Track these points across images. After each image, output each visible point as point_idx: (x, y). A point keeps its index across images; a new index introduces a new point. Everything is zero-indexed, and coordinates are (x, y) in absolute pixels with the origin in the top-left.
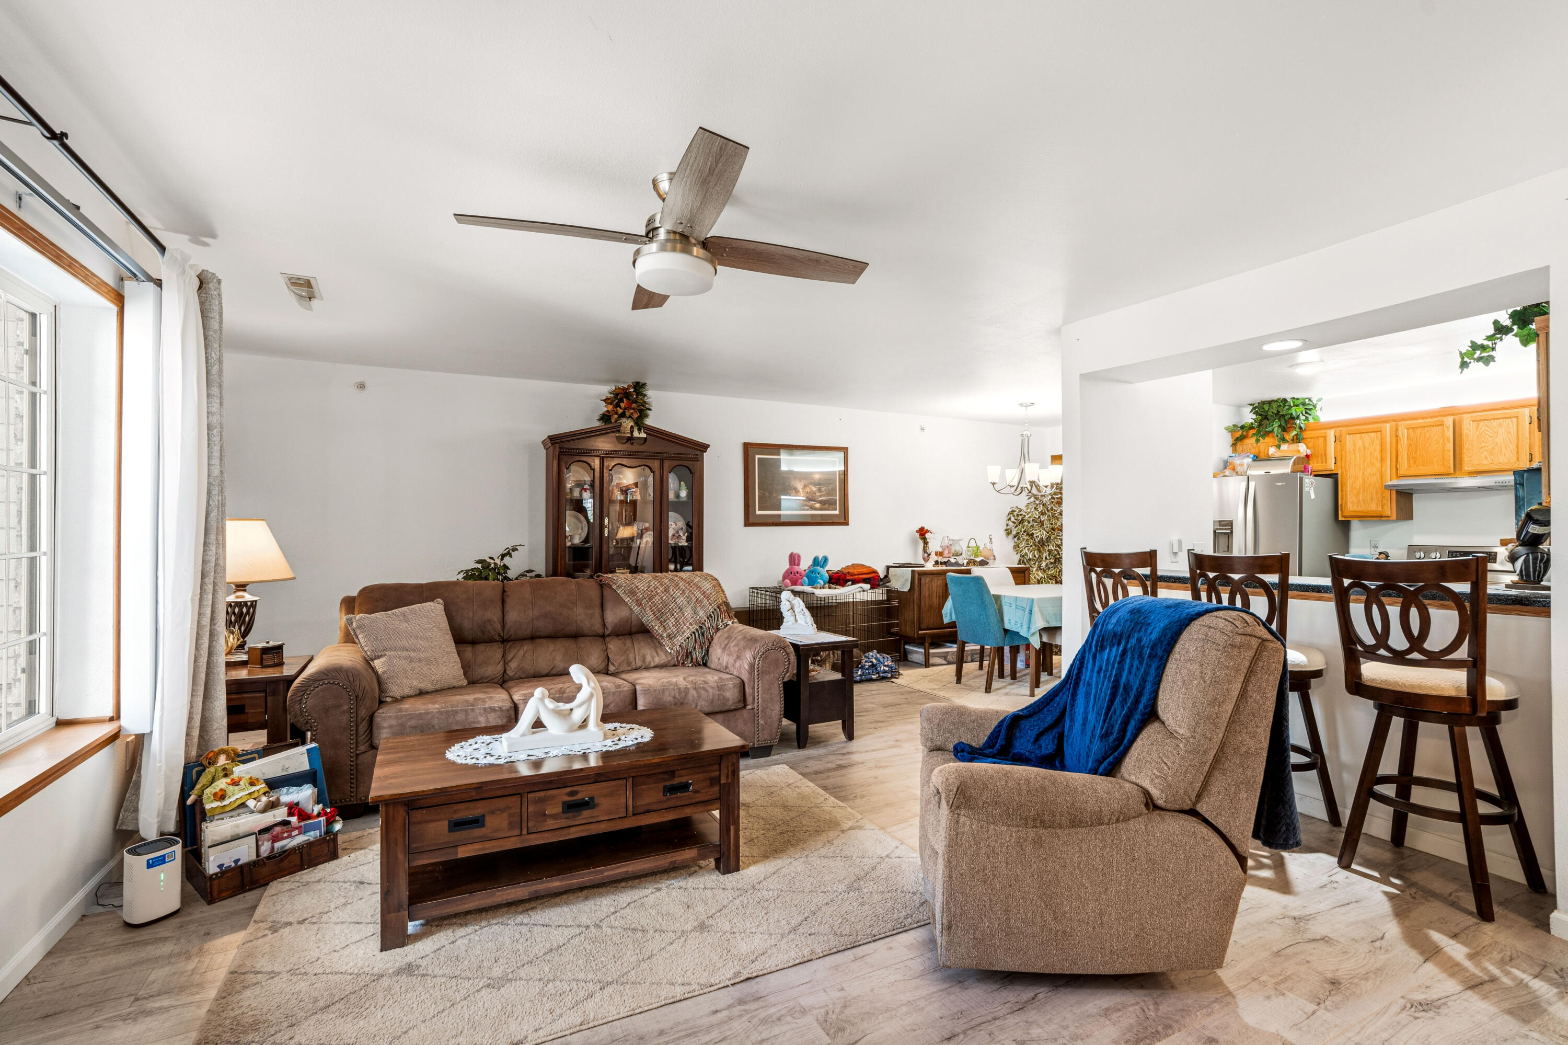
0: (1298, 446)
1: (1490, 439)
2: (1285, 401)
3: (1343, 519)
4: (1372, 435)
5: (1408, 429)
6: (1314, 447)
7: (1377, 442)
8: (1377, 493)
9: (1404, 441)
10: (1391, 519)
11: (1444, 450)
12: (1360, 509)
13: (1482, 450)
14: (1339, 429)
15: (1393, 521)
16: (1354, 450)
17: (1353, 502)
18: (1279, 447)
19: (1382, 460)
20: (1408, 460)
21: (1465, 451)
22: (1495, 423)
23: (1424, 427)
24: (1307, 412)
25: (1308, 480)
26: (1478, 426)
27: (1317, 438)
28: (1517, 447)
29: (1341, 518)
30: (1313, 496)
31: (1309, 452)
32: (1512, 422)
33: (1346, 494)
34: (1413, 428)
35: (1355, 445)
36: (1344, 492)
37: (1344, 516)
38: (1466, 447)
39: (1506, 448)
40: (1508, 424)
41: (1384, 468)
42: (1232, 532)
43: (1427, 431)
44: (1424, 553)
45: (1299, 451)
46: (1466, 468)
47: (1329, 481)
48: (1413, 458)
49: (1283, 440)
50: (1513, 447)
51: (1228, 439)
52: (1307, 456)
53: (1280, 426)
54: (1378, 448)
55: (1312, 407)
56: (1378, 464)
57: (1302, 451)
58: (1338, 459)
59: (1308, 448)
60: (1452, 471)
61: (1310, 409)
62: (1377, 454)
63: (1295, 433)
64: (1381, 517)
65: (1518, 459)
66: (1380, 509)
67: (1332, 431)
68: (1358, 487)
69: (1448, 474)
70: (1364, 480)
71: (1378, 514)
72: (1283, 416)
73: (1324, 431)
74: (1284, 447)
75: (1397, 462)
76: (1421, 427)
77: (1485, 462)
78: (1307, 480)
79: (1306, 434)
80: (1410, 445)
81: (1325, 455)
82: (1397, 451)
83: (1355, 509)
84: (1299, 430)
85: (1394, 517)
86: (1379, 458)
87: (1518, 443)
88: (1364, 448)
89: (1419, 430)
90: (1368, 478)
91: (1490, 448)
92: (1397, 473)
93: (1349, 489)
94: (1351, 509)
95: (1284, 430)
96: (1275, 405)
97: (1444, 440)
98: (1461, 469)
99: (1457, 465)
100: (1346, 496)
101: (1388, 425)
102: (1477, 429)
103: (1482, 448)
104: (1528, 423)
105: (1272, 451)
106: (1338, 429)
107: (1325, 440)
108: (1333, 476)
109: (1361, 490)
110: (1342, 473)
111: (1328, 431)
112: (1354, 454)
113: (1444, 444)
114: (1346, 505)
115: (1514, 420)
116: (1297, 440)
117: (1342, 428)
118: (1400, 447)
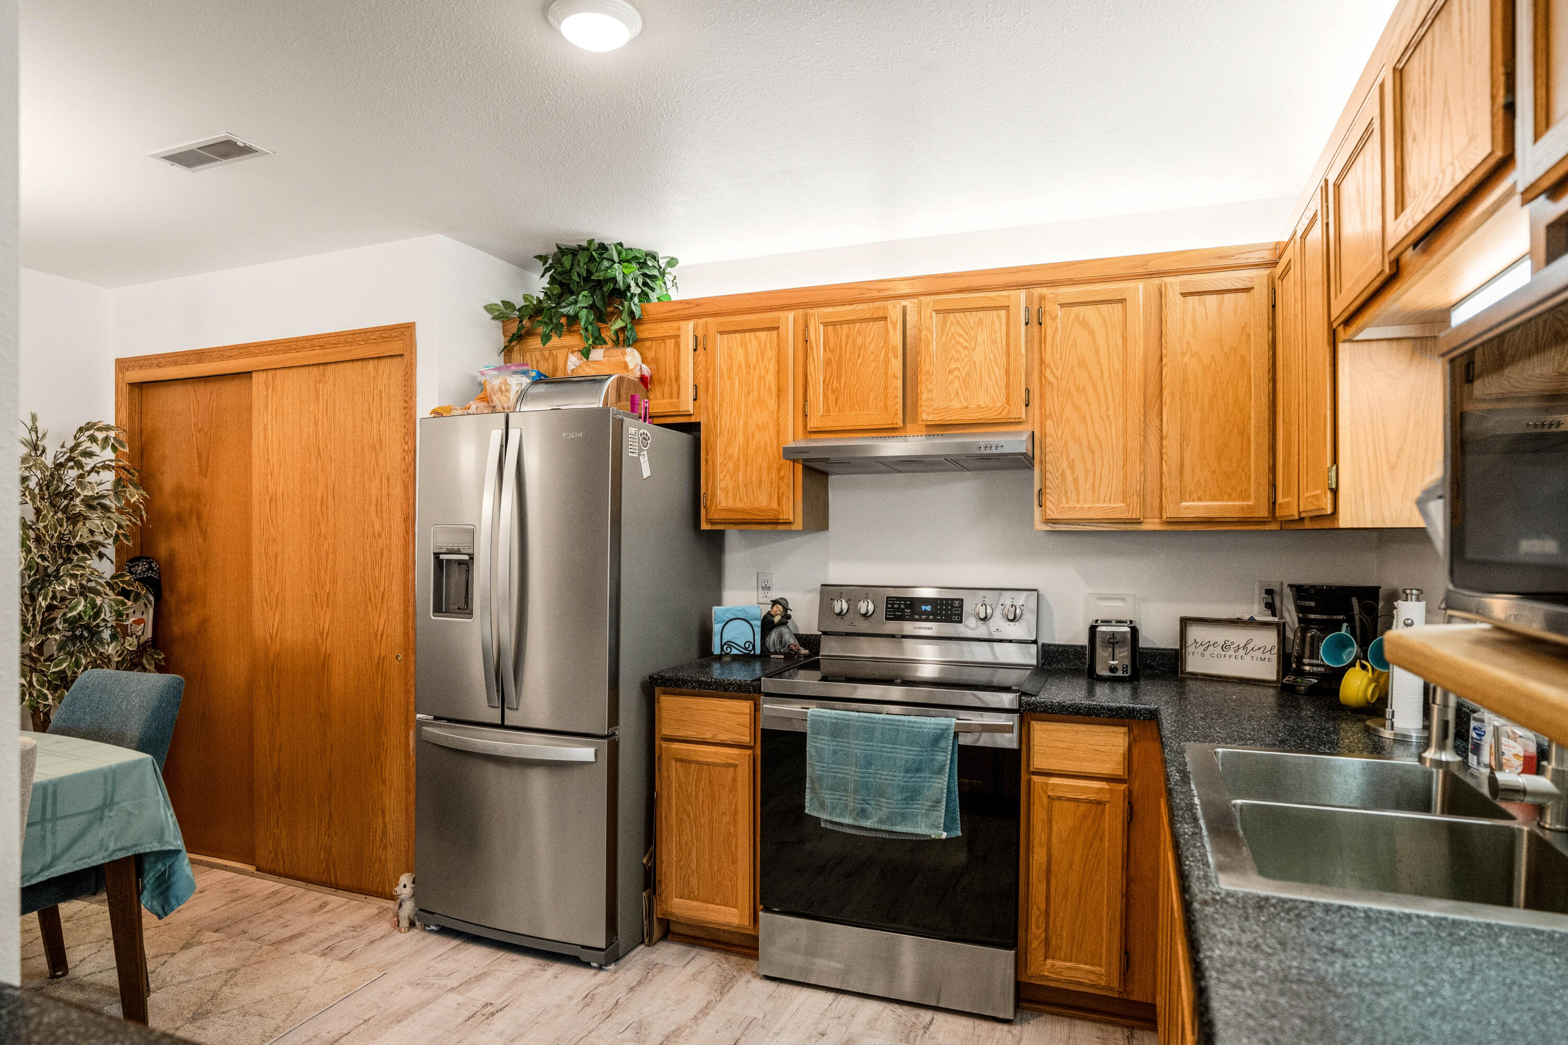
0: (624, 354)
1: (964, 353)
2: (603, 247)
3: (709, 527)
4: (763, 335)
5: (826, 325)
6: (656, 360)
7: (771, 353)
8: (769, 469)
9: (819, 353)
10: (793, 527)
11: (886, 374)
12: (739, 505)
13: (951, 378)
14: (704, 320)
15: (797, 533)
16: (730, 369)
17: (726, 490)
18: (586, 353)
19: (780, 392)
20: (825, 395)
21: (922, 377)
22: (972, 318)
23: (853, 322)
24: (648, 281)
25: (634, 429)
26: (945, 322)
27: (663, 339)
28: (1007, 372)
29: (704, 526)
30: (646, 472)
31: (646, 371)
32: (999, 317)
33: (714, 469)
34: (834, 324)
35: (731, 358)
36: (710, 462)
37: (712, 523)
38: (924, 371)
39: (990, 377)
40: (993, 322)
41: (782, 413)
42: (472, 558)
43: (859, 332)
44: (848, 601)
45: (625, 366)
46: (924, 416)
47: (681, 439)
48: (833, 391)
49: (598, 341)
50: (999, 372)
51: (495, 335)
52: (643, 380)
53: (592, 307)
54: (772, 367)
55: (656, 272)
56: (772, 403)
57: (631, 366)
58: (701, 388)
59: (644, 360)
60: (900, 424)
61: (653, 278)
62: (771, 378)
63: (619, 324)
64: (777, 523)
65: (1008, 399)
66: (775, 505)
67: (691, 324)
68: (736, 455)
69: (894, 429)
70: (747, 440)
71: (770, 516)
72: (600, 284)
73: (675, 324)
74: (597, 354)
75: (805, 400)
76: (848, 322)
77: (956, 404)
78: (632, 430)
79: (644, 331)
80: (828, 362)
81: (677, 378)
82: (806, 375)
83: (731, 504)
84: (628, 320)
85: (798, 525)
86: (774, 389)
87: (1008, 363)
88: (748, 366)
89: (845, 327)
90: (753, 435)
91: (964, 372)
92: (805, 426)
93: (719, 460)
94: (723, 504)
95: (601, 317)
96: (582, 258)
97: (887, 354)
98: (915, 420)
99: (908, 412)
100: (714, 476)
101: (791, 315)
102: (943, 330)
103: (951, 372)
104: (1023, 322)
105: (574, 362)
106: (702, 321)
107: (677, 345)
108: (692, 428)
109: (742, 462)
110: (708, 421)
111: (683, 323)
112: (730, 378)
113: (887, 362)
114: (714, 495)
115: (1003, 313)
116: (623, 340)
117: (709, 320)
118: (811, 369)
